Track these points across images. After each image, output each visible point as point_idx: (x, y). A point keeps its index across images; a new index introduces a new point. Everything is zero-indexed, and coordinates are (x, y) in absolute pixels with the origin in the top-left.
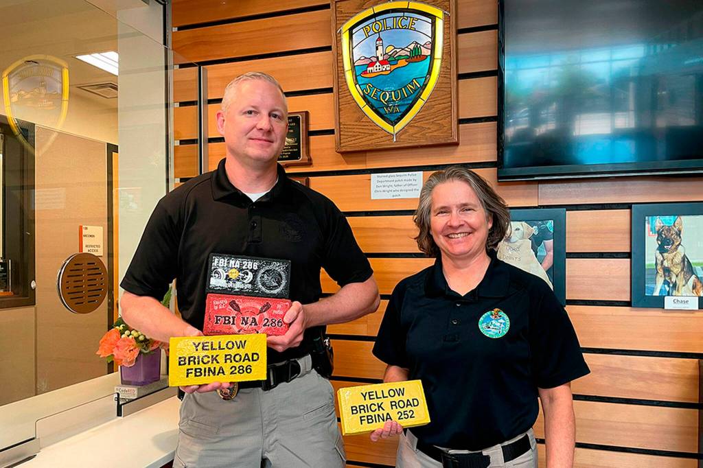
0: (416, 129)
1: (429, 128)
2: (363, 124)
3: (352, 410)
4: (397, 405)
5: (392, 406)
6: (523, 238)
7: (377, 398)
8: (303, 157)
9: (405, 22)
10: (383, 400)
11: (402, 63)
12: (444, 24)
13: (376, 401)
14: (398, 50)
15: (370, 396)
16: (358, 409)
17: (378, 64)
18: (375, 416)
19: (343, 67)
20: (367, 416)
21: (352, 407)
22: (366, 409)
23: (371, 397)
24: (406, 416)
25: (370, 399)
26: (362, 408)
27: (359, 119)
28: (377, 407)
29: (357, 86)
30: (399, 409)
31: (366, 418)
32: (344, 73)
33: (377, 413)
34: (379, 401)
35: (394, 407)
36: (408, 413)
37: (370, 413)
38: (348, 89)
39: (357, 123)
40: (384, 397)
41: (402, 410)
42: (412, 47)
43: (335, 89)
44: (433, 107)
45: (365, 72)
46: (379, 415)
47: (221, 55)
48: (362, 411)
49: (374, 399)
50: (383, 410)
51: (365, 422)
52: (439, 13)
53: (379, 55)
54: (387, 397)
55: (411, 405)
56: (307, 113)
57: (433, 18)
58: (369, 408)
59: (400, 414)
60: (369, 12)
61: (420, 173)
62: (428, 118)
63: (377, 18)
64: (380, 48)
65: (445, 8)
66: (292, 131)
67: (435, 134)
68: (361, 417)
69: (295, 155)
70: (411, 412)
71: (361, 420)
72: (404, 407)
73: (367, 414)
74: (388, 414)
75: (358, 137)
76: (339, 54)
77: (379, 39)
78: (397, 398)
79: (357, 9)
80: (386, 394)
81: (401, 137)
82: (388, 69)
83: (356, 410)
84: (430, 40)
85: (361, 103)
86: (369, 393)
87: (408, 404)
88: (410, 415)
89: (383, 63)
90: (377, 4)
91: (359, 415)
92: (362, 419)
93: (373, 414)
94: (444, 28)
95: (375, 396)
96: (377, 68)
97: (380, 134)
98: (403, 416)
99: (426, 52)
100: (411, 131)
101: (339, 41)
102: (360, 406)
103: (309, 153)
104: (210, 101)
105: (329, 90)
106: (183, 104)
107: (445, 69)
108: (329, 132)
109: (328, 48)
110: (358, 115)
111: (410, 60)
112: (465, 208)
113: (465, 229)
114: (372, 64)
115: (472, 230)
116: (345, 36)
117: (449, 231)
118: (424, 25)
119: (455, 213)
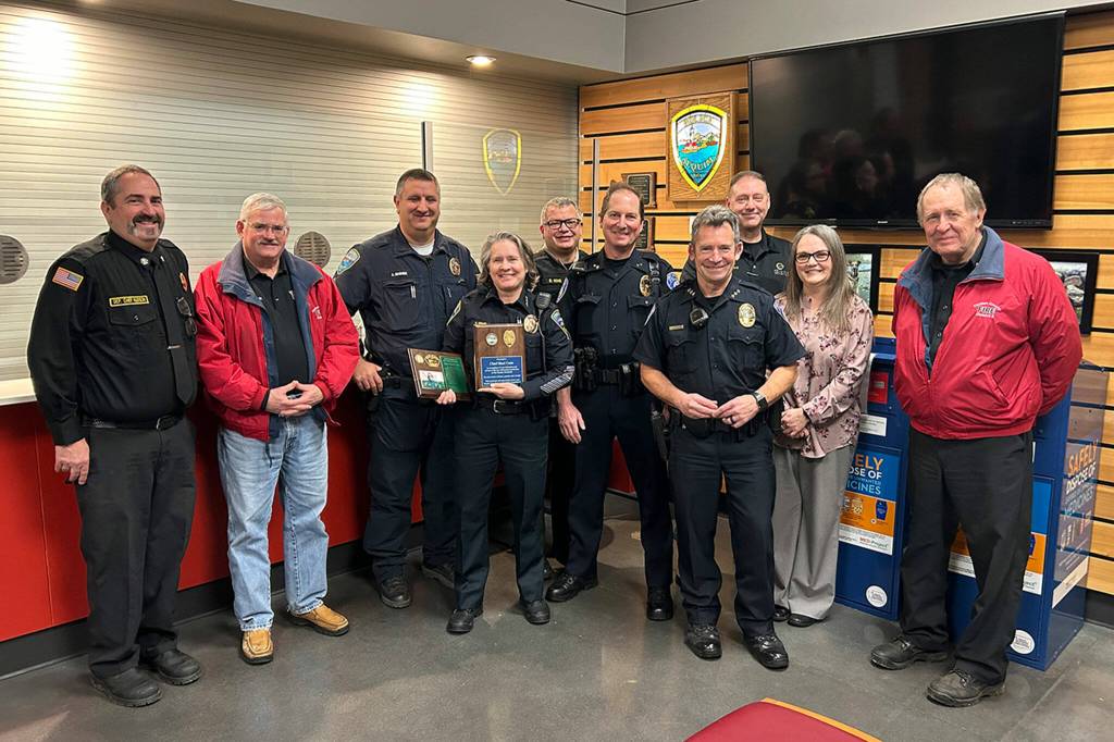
0: (711, 189)
2: (682, 183)
8: (652, 203)
9: (707, 119)
12: (727, 123)
14: (702, 137)
17: (691, 145)
19: (672, 144)
27: (680, 180)
29: (679, 158)
32: (672, 148)
38: (674, 159)
39: (678, 183)
42: (709, 135)
43: (665, 158)
44: (720, 175)
45: (684, 150)
47: (607, 130)
52: (724, 115)
53: (691, 139)
56: (655, 174)
57: (721, 117)
60: (687, 111)
62: (717, 182)
63: (692, 115)
64: (692, 135)
65: (729, 112)
66: (647, 185)
67: (721, 193)
75: (679, 192)
77: (692, 128)
79: (681, 108)
81: (703, 194)
82: (696, 149)
84: (720, 132)
85: (682, 170)
89: (694, 144)
94: (727, 125)
96: (690, 148)
97: (691, 191)
99: (717, 140)
100: (708, 190)
103: (655, 199)
104: (601, 162)
105: (664, 158)
106: (586, 163)
107: (727, 151)
108: (663, 186)
109: (663, 129)
110: (679, 178)
111: (708, 144)
112: (511, 259)
113: (511, 272)
114: (688, 145)
115: (516, 273)
116: (674, 124)
117: (502, 273)
118: (716, 122)
119: (505, 261)
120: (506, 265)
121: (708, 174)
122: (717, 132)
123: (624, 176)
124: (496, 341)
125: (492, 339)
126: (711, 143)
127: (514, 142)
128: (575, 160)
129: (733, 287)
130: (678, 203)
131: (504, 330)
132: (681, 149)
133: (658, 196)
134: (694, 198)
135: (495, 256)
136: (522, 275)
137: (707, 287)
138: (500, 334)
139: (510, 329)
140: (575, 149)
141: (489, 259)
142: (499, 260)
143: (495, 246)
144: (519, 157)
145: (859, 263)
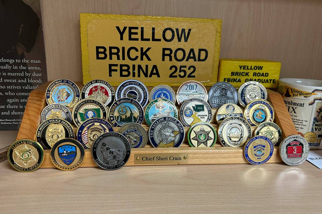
3: (98, 53)
4: (173, 55)
5: (164, 55)
7: (143, 39)
10: (150, 44)
13: (139, 44)
15: (130, 33)
16: (108, 52)
18: (134, 66)
20: (122, 66)
21: (98, 48)
22: (121, 54)
23: (133, 36)
24: (182, 74)
25: (130, 39)
26: (114, 51)
28: (139, 54)
30: (174, 62)
31: (118, 68)
33: (138, 62)
34: (145, 45)
35: (167, 58)
36: (186, 69)
37: (127, 61)
40: (154, 39)
41: (178, 64)
46: (140, 67)
48: (114, 57)
49: (137, 39)
50: (149, 59)
51: (116, 74)
54: (159, 40)
55: (194, 57)
58: (126, 53)
59: (174, 69)
68: (110, 66)
70: (192, 69)
71: (111, 70)
72: (183, 59)
73: (121, 62)
74: (155, 67)
78: (174, 45)
80: (158, 35)
83: (104, 53)
86: (130, 28)
87: (192, 55)
88: (188, 72)
91: (108, 61)
92: (113, 68)
93: (130, 63)
95: (139, 36)
98: (177, 74)
102: (111, 48)
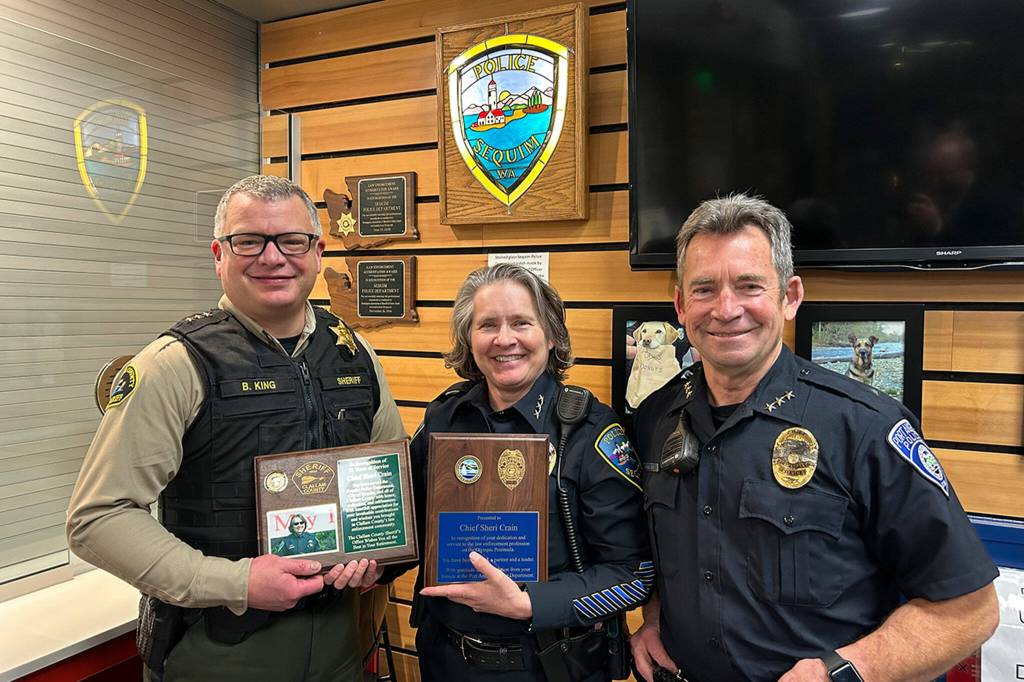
0: (536, 200)
1: (550, 200)
2: (473, 190)
6: (665, 343)
8: (409, 230)
9: (524, 62)
11: (519, 114)
12: (569, 65)
14: (514, 97)
17: (490, 114)
19: (450, 117)
27: (468, 185)
29: (466, 141)
32: (451, 125)
38: (456, 146)
39: (464, 189)
42: (530, 94)
43: (441, 144)
44: (554, 172)
45: (476, 125)
47: (316, 99)
52: (562, 51)
53: (491, 103)
56: (415, 175)
57: (555, 57)
60: (480, 48)
61: (546, 255)
62: (550, 186)
63: (491, 56)
64: (493, 94)
65: (571, 46)
66: (395, 197)
67: (557, 207)
69: (399, 228)
75: (467, 207)
76: (446, 101)
77: (492, 82)
79: (466, 44)
81: (518, 209)
82: (502, 121)
84: (552, 85)
85: (471, 163)
89: (497, 113)
90: (490, 38)
94: (569, 70)
96: (490, 119)
97: (493, 204)
99: (547, 101)
100: (529, 202)
101: (445, 84)
103: (416, 225)
104: (304, 157)
105: (434, 145)
106: (275, 160)
107: (569, 124)
108: (435, 199)
109: (433, 92)
110: (466, 179)
111: (528, 110)
112: (518, 322)
113: (517, 350)
114: (483, 114)
115: (527, 352)
116: (453, 78)
117: (496, 352)
118: (544, 66)
119: (505, 327)
120: (506, 335)
121: (528, 171)
122: (544, 85)
123: (350, 181)
124: (477, 473)
125: (468, 469)
126: (534, 107)
127: (134, 126)
128: (252, 157)
129: (779, 383)
130: (462, 229)
131: (499, 448)
132: (471, 125)
133: (420, 217)
134: (499, 217)
135: (480, 316)
136: (542, 355)
137: (717, 382)
138: (490, 459)
139: (515, 446)
140: (252, 138)
141: (470, 322)
142: (492, 324)
143: (486, 292)
144: (144, 151)
145: (874, 340)
